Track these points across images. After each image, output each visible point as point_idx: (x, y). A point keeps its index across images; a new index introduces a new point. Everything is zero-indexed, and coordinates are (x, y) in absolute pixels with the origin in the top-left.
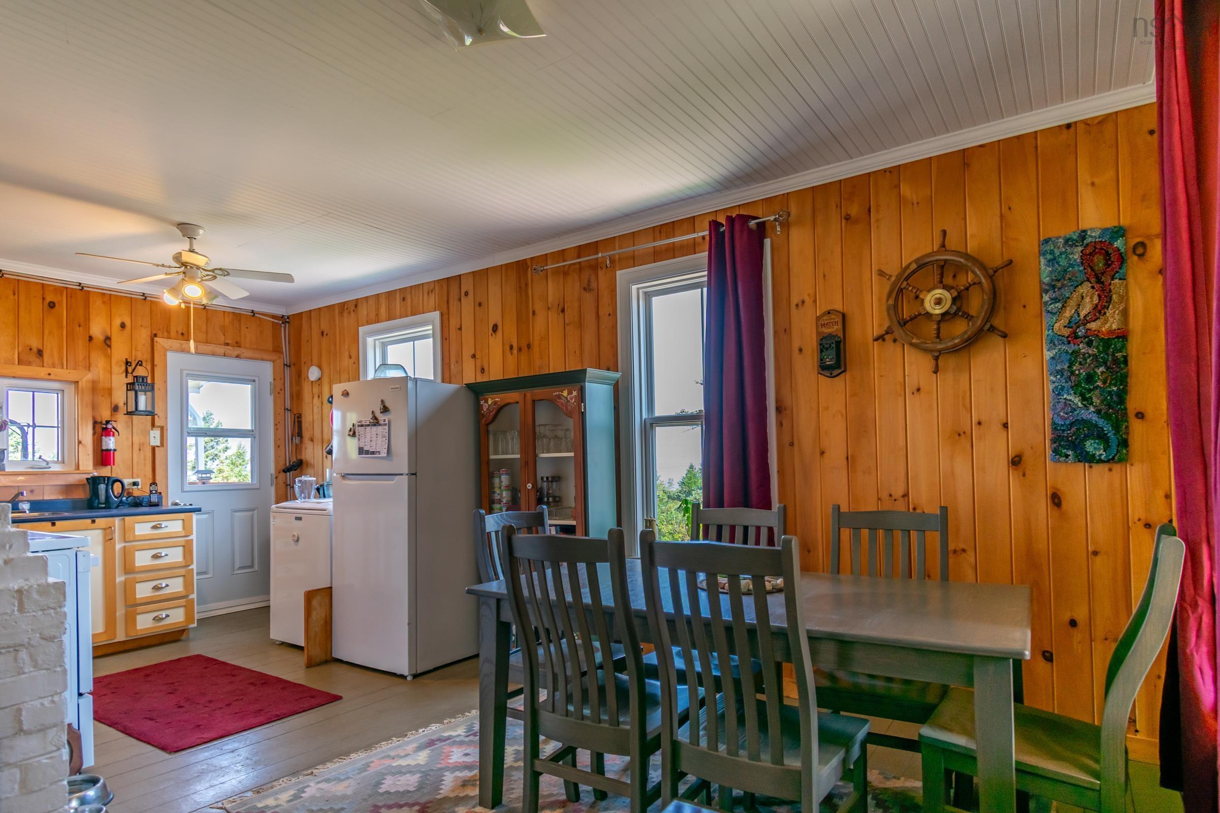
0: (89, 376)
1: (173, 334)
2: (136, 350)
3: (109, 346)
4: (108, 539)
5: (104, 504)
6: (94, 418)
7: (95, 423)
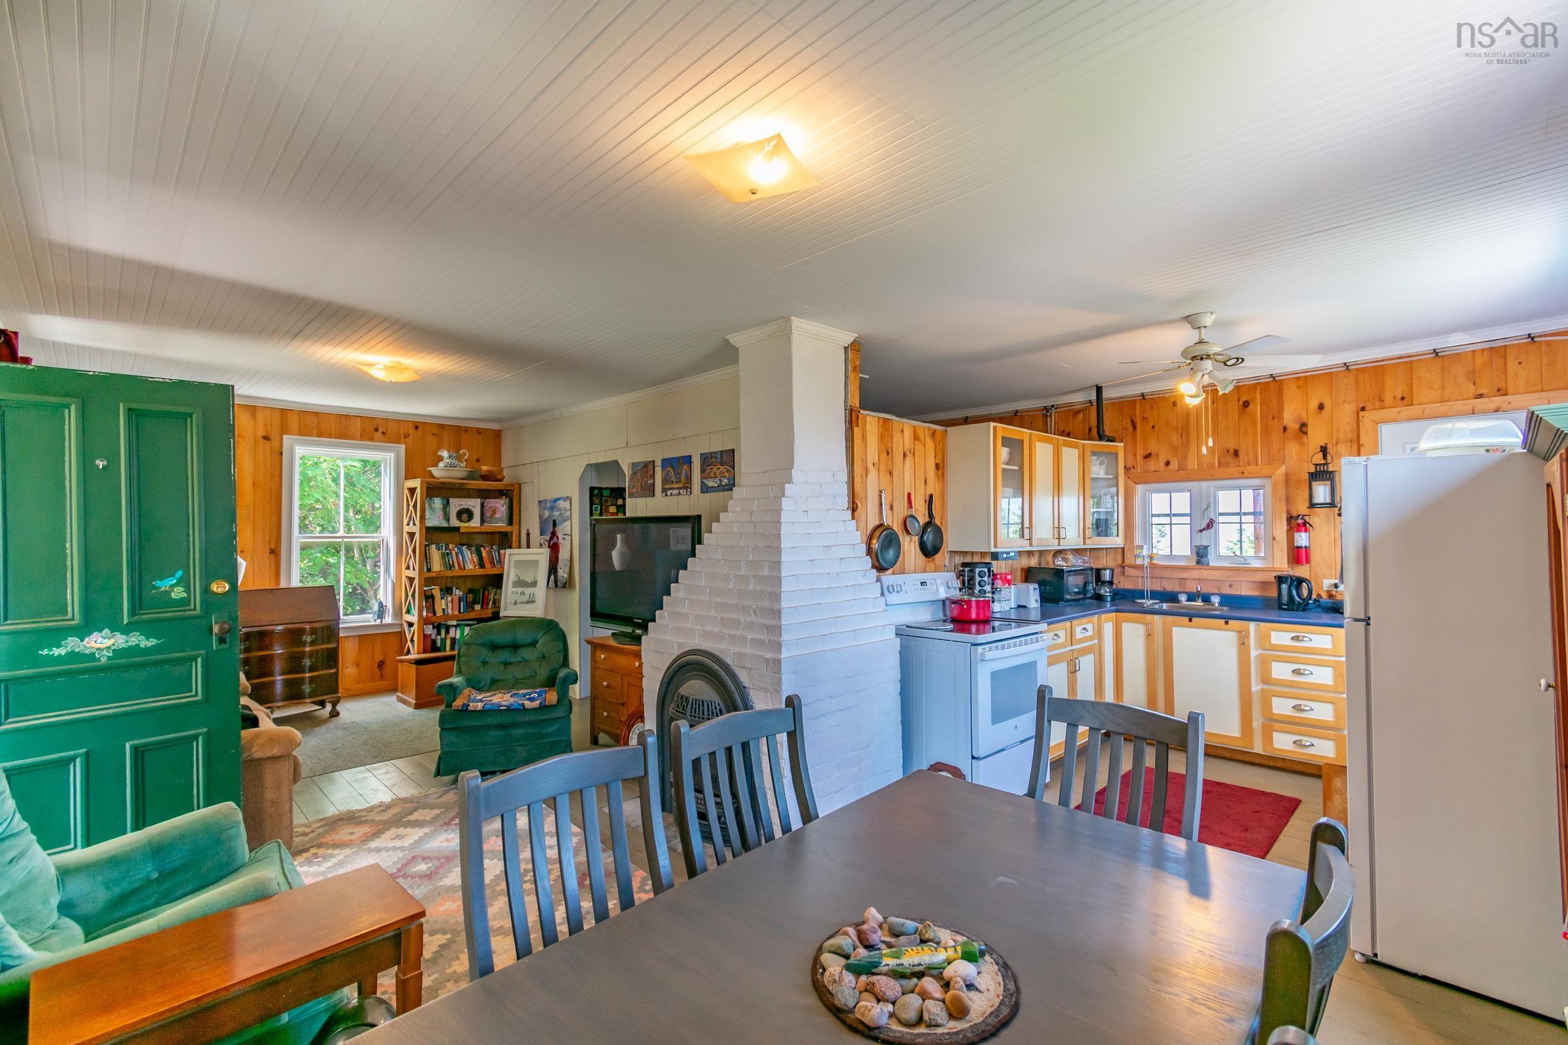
0: (1282, 470)
1: (1388, 400)
2: (1338, 431)
3: (1306, 433)
4: (1243, 644)
6: (1288, 512)
7: (1290, 519)
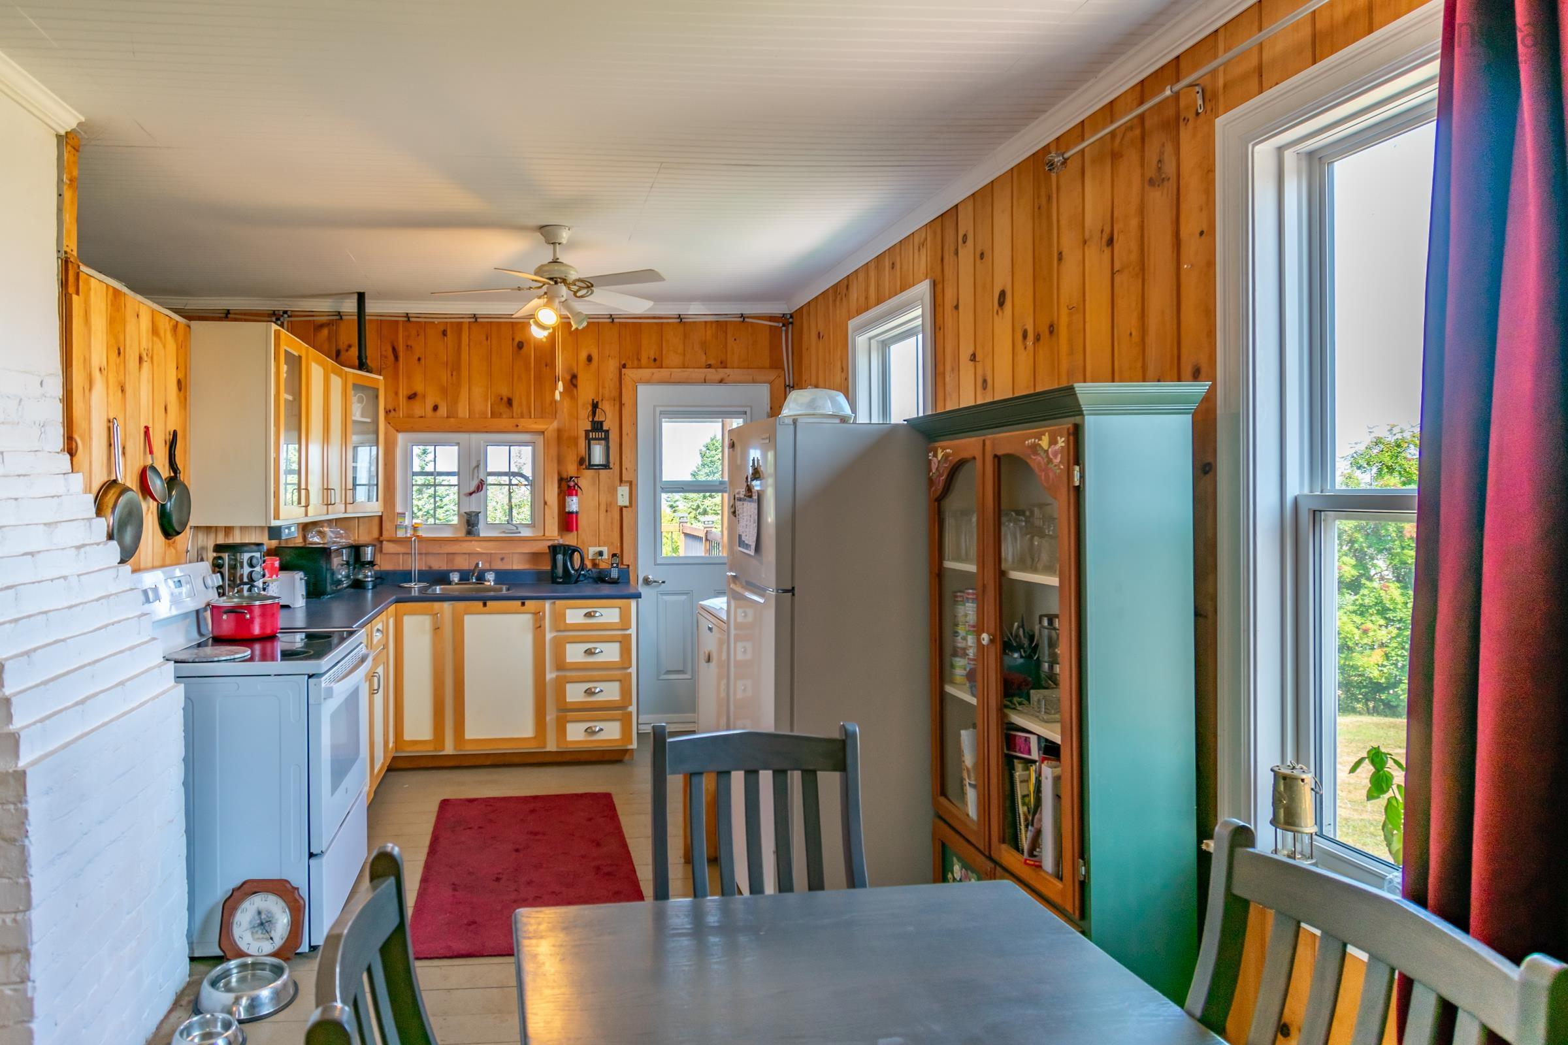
0: (555, 425)
1: (644, 361)
2: (604, 387)
3: (576, 386)
4: (539, 627)
5: (561, 578)
6: (559, 473)
7: (561, 480)
